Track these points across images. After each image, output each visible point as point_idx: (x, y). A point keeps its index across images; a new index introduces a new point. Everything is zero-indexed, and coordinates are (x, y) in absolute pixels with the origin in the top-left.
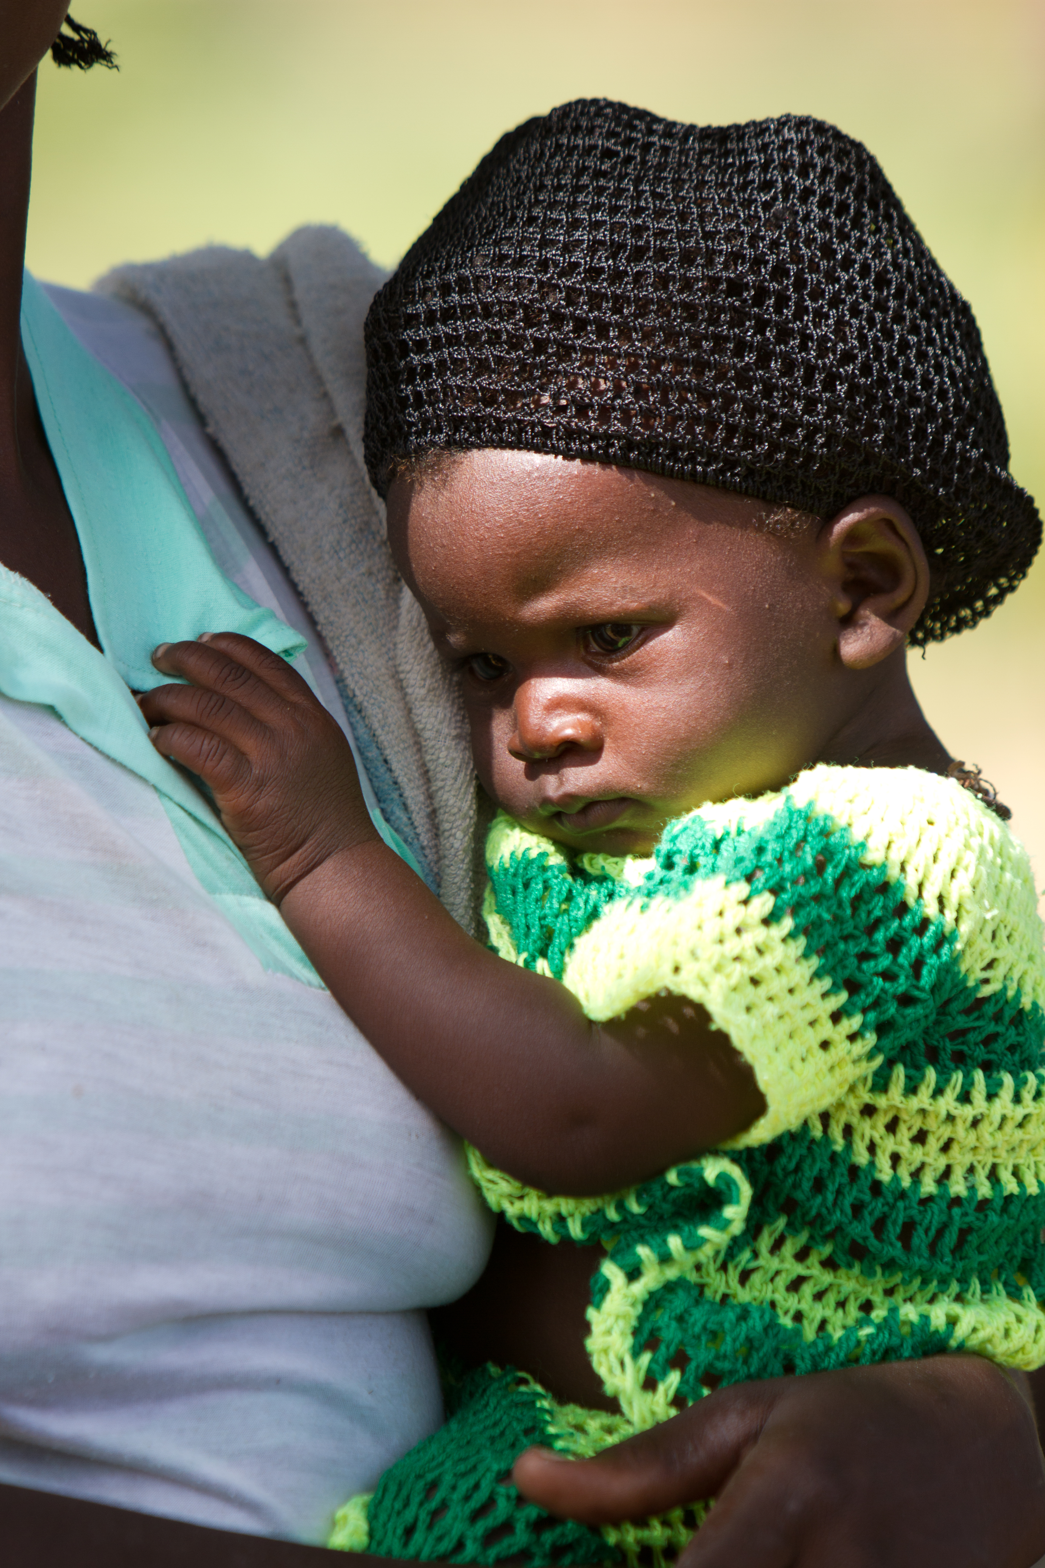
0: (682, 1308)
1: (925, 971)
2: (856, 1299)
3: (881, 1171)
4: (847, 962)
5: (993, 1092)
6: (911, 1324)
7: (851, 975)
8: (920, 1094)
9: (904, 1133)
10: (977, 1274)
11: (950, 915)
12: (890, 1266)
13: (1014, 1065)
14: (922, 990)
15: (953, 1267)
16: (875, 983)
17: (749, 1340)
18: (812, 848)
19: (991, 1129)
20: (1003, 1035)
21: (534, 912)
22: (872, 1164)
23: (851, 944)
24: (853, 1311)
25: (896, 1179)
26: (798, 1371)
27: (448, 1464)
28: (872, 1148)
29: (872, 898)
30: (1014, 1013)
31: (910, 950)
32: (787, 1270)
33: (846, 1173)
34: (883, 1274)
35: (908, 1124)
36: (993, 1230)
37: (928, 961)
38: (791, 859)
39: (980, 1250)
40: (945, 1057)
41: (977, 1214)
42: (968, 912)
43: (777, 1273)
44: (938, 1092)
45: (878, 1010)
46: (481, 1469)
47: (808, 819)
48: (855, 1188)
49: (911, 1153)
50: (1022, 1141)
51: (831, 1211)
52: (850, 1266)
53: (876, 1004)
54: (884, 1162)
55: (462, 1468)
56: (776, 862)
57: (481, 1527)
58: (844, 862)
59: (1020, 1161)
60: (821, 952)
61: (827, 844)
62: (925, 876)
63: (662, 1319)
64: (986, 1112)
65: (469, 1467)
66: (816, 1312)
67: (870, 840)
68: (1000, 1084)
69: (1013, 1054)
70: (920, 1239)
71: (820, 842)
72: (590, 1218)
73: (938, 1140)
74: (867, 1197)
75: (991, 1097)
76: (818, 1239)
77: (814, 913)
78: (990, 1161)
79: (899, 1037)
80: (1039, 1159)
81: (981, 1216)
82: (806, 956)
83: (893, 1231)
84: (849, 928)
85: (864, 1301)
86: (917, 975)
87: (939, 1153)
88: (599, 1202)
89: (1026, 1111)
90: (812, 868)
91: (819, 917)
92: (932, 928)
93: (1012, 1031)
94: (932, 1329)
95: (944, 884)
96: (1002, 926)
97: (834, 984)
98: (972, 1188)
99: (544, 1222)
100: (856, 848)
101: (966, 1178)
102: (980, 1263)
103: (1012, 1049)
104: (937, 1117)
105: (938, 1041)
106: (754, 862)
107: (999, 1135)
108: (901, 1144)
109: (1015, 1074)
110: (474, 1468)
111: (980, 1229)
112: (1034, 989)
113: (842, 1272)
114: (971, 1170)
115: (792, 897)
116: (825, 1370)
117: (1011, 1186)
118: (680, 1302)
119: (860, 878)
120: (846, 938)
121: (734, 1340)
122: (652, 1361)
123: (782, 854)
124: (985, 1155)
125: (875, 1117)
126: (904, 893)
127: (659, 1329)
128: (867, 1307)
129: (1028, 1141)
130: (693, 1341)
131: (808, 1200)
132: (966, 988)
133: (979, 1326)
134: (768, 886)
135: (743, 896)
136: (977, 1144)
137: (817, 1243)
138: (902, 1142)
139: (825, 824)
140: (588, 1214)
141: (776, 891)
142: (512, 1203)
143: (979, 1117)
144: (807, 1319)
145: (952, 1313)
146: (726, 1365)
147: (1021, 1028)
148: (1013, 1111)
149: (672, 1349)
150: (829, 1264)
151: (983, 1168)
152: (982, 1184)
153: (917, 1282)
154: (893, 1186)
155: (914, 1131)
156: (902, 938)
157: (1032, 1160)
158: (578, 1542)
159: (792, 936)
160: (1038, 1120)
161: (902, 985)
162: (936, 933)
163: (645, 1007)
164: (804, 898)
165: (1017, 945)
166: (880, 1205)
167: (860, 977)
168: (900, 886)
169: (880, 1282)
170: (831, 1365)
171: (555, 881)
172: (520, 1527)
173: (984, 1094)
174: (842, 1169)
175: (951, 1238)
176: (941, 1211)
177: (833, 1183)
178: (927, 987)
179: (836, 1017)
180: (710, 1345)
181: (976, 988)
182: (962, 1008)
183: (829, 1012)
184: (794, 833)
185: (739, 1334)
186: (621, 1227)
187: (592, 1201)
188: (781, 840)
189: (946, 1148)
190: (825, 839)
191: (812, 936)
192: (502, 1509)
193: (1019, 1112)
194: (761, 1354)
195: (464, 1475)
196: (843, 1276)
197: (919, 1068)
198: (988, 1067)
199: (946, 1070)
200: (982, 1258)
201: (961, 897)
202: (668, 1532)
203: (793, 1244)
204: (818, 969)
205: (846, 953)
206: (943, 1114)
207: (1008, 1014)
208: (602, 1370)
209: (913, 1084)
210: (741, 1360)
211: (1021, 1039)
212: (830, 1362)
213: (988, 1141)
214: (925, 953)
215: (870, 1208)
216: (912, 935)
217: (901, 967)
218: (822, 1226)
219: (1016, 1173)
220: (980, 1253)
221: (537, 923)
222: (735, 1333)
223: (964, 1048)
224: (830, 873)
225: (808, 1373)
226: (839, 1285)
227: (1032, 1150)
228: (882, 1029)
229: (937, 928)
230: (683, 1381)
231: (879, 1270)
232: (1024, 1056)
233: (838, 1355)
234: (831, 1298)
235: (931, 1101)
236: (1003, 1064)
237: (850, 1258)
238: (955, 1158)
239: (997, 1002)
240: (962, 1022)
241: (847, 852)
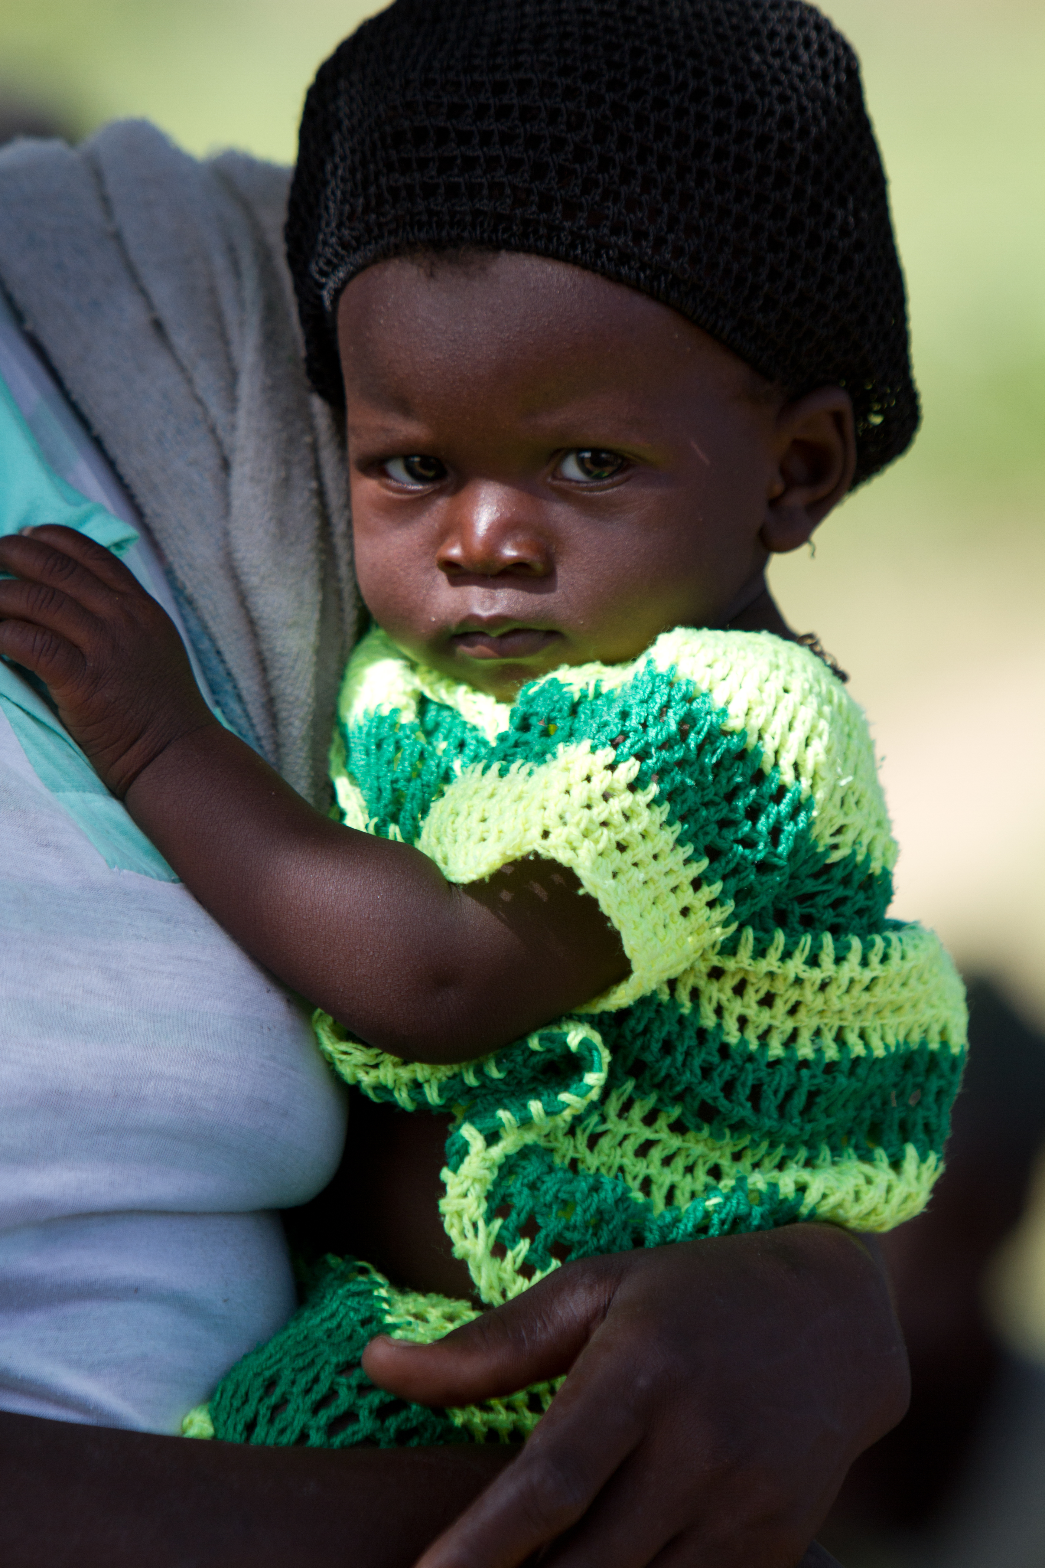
0: (535, 1175)
1: (783, 838)
2: (705, 1163)
3: (728, 1034)
4: (708, 829)
5: (841, 955)
6: (760, 1192)
7: (711, 842)
8: (768, 957)
9: (752, 996)
10: (826, 1141)
11: (805, 782)
12: (738, 1127)
13: (862, 928)
14: (780, 857)
15: (802, 1129)
16: (735, 849)
17: (600, 1212)
18: (675, 714)
19: (839, 992)
20: (852, 898)
21: (386, 775)
22: (719, 1026)
23: (713, 810)
24: (702, 1177)
25: (743, 1042)
26: (647, 1243)
27: (286, 1360)
28: (719, 1011)
29: (732, 765)
30: (863, 878)
31: (768, 817)
32: (635, 1134)
33: (694, 1035)
34: (732, 1137)
35: (756, 987)
36: (841, 1093)
37: (786, 828)
38: (655, 725)
39: (827, 1113)
40: (794, 920)
41: (826, 1076)
42: (823, 779)
43: (626, 1137)
44: (787, 955)
45: (737, 877)
46: (319, 1363)
47: (671, 684)
48: (704, 1051)
49: (758, 1016)
50: (868, 1004)
51: (681, 1071)
52: (699, 1129)
53: (735, 871)
54: (731, 1024)
55: (300, 1363)
56: (640, 727)
57: (324, 1417)
58: (705, 729)
59: (866, 1024)
60: (683, 819)
61: (690, 709)
62: (781, 745)
63: (515, 1185)
64: (834, 975)
65: (307, 1361)
66: (665, 1178)
67: (730, 706)
68: (848, 947)
69: (861, 917)
70: (770, 1103)
71: (683, 707)
72: (447, 1083)
73: (786, 1002)
74: (716, 1059)
75: (839, 960)
76: (667, 1101)
77: (678, 778)
78: (836, 1024)
79: (756, 904)
80: (885, 1021)
81: (829, 1078)
82: (669, 823)
83: (743, 1093)
84: (710, 795)
85: (712, 1165)
86: (775, 842)
87: (785, 1016)
88: (456, 1068)
89: (874, 974)
90: (676, 734)
91: (683, 782)
92: (789, 795)
93: (861, 895)
94: (781, 1197)
95: (799, 752)
96: (850, 792)
97: (696, 850)
98: (819, 1051)
99: (399, 1090)
100: (718, 714)
101: (813, 1041)
102: (828, 1127)
103: (860, 912)
104: (785, 979)
105: (787, 905)
106: (619, 726)
107: (846, 999)
108: (748, 1006)
109: (862, 938)
110: (312, 1362)
111: (829, 1090)
112: (884, 855)
113: (690, 1136)
114: (818, 1033)
115: (656, 763)
116: (673, 1241)
117: (858, 1049)
118: (532, 1169)
119: (723, 744)
120: (706, 805)
121: (585, 1211)
122: (502, 1227)
123: (646, 720)
124: (832, 1017)
125: (722, 980)
126: (760, 761)
127: (511, 1195)
128: (716, 1172)
129: (875, 1004)
130: (544, 1209)
131: (657, 1061)
132: (815, 854)
133: (828, 1192)
134: (632, 751)
135: (610, 760)
136: (825, 1007)
137: (666, 1106)
138: (749, 1005)
139: (687, 689)
140: (444, 1079)
141: (641, 756)
142: (367, 1073)
143: (827, 980)
144: (656, 1183)
145: (801, 1180)
146: (575, 1236)
147: (870, 893)
148: (861, 974)
149: (523, 1216)
150: (678, 1128)
151: (830, 1030)
152: (829, 1047)
153: (765, 1145)
154: (741, 1048)
155: (762, 994)
156: (759, 804)
157: (878, 1023)
158: (423, 1425)
159: (655, 802)
160: (885, 982)
161: (761, 850)
162: (792, 800)
163: (509, 871)
164: (667, 763)
165: (865, 811)
166: (728, 1067)
167: (722, 844)
168: (758, 753)
169: (728, 1145)
170: (680, 1235)
171: (407, 742)
172: (363, 1414)
173: (832, 956)
174: (690, 1033)
175: (799, 1100)
176: (790, 1073)
177: (682, 1045)
178: (785, 854)
179: (696, 884)
180: (560, 1213)
181: (825, 854)
182: (810, 872)
183: (691, 879)
184: (657, 696)
185: (591, 1205)
186: (478, 1091)
187: (449, 1066)
188: (645, 705)
189: (793, 1011)
190: (688, 705)
191: (675, 801)
192: (345, 1399)
193: (867, 975)
194: (611, 1227)
195: (302, 1369)
196: (693, 1140)
197: (767, 931)
198: (835, 930)
199: (794, 933)
200: (831, 1121)
201: (816, 764)
202: (513, 1416)
203: (642, 1107)
204: (681, 834)
205: (707, 819)
206: (792, 977)
207: (857, 878)
208: (453, 1233)
209: (762, 947)
210: (590, 1231)
211: (870, 903)
212: (678, 1233)
213: (836, 1004)
214: (782, 820)
215: (719, 1070)
216: (769, 802)
217: (760, 833)
218: (672, 1087)
219: (862, 1036)
220: (828, 1116)
221: (388, 786)
222: (585, 1206)
223: (813, 911)
224: (693, 740)
225: (658, 1245)
226: (688, 1149)
227: (878, 1013)
228: (741, 896)
229: (794, 794)
230: (532, 1250)
231: (727, 1132)
232: (872, 920)
233: (686, 1225)
234: (680, 1163)
235: (779, 963)
236: (851, 927)
237: (699, 1120)
238: (802, 1021)
239: (846, 866)
240: (810, 886)
241: (709, 717)
